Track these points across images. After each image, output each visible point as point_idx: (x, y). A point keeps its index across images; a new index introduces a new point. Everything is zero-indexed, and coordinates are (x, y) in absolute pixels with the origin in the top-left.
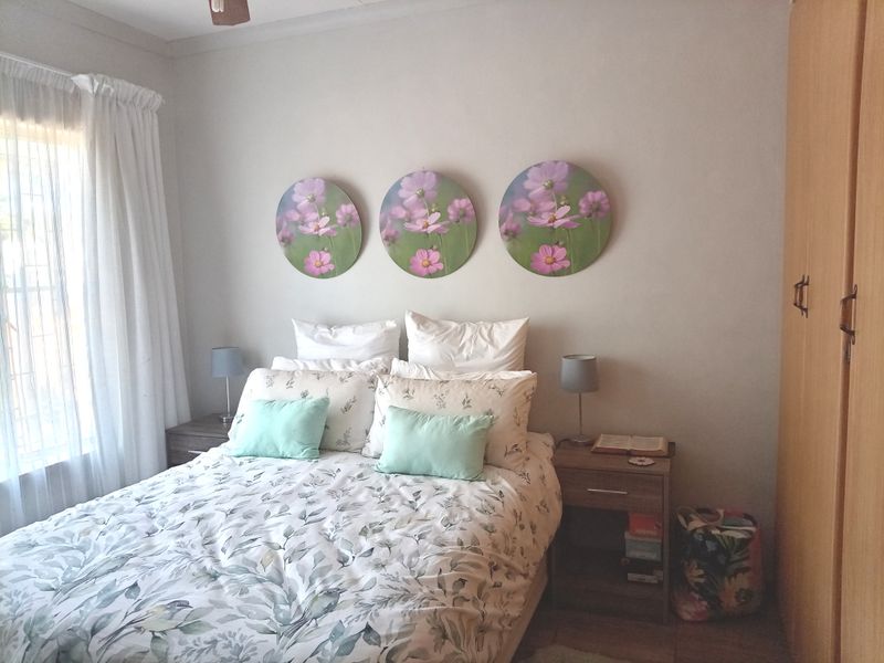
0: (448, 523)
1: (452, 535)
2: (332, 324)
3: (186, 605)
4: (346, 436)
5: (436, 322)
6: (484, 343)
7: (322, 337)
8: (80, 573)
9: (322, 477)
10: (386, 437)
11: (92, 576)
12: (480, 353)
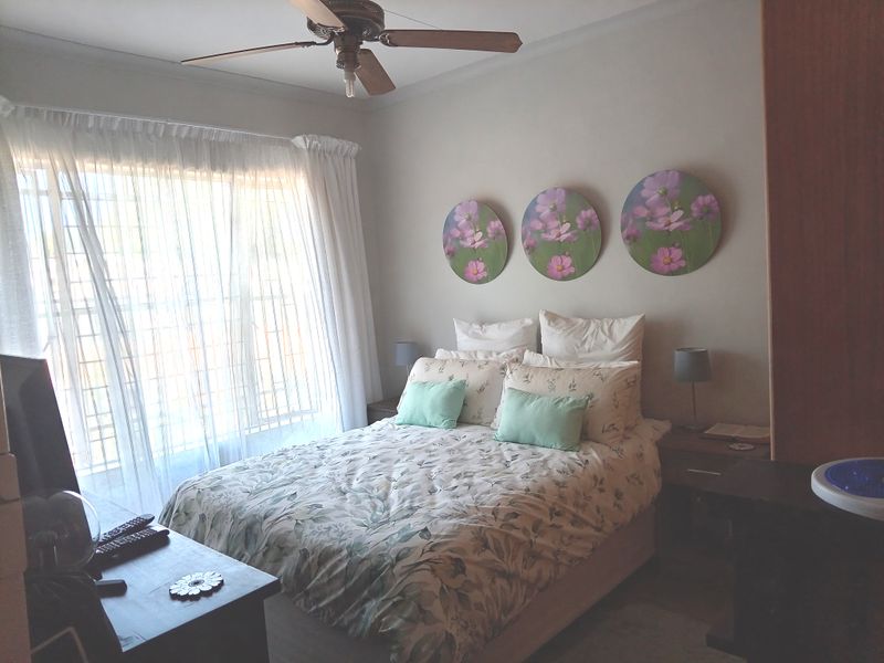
0: (526, 476)
1: (523, 484)
2: (484, 321)
3: (320, 506)
4: (480, 413)
5: (565, 319)
6: (603, 337)
7: (474, 333)
8: (266, 485)
9: (449, 439)
10: (505, 416)
11: (273, 487)
12: (600, 346)
